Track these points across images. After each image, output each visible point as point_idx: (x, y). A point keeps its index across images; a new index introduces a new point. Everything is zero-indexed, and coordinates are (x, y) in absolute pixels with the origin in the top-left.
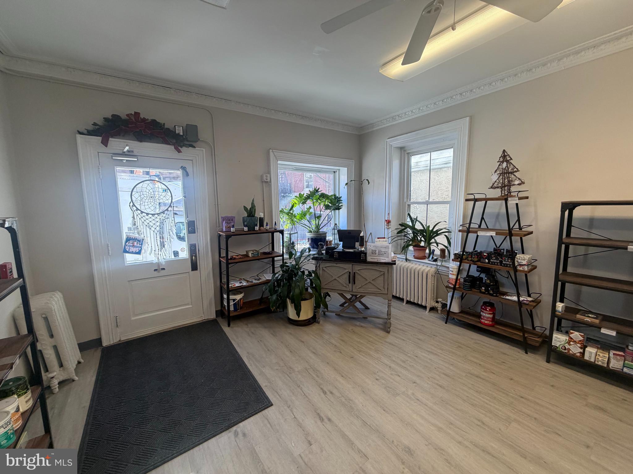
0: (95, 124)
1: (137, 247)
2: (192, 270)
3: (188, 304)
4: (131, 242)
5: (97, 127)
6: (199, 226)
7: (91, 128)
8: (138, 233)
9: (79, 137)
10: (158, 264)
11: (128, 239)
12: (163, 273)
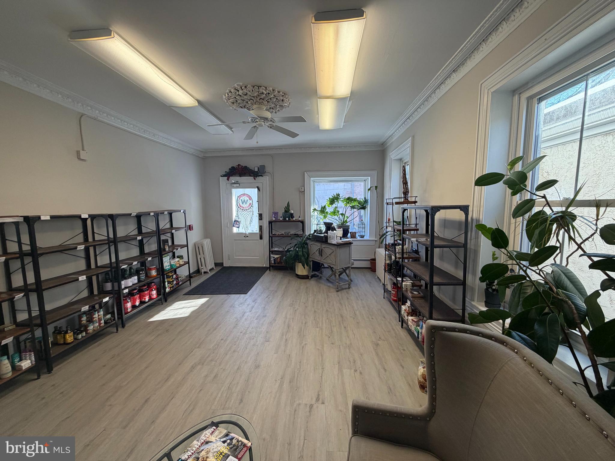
0: (226, 172)
1: (238, 225)
2: (260, 239)
3: (257, 256)
4: (236, 222)
5: (226, 173)
6: (264, 216)
7: (224, 173)
8: (239, 219)
9: (221, 178)
10: (245, 234)
11: (235, 221)
12: (247, 238)
